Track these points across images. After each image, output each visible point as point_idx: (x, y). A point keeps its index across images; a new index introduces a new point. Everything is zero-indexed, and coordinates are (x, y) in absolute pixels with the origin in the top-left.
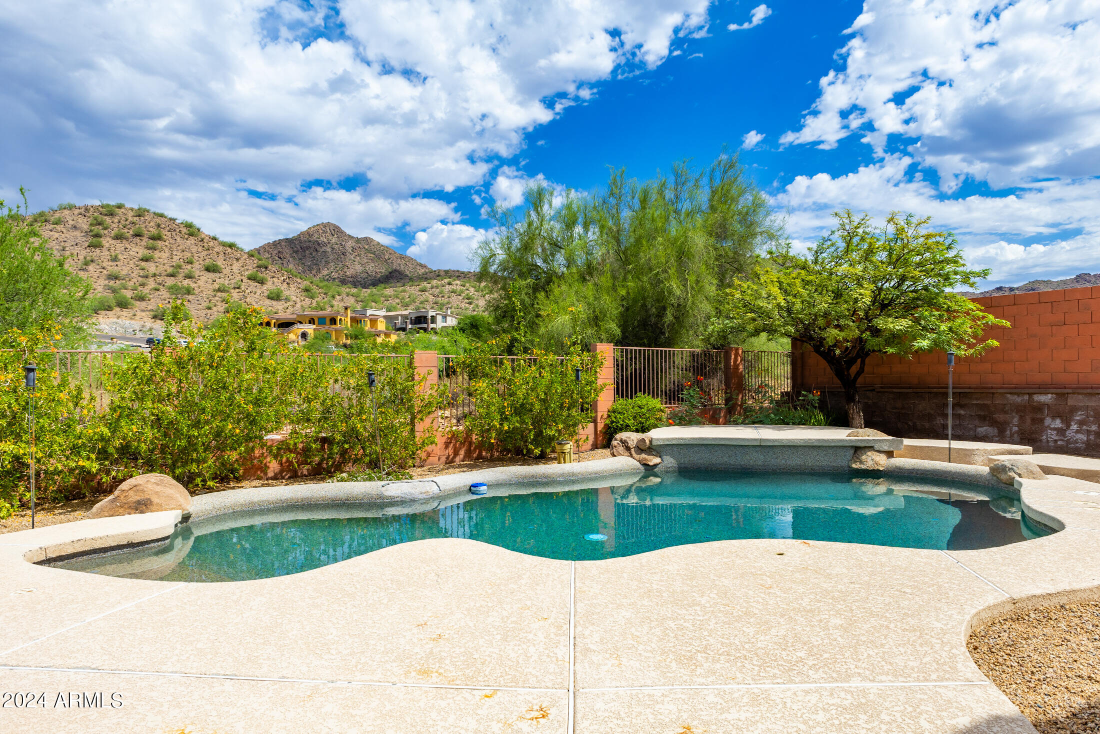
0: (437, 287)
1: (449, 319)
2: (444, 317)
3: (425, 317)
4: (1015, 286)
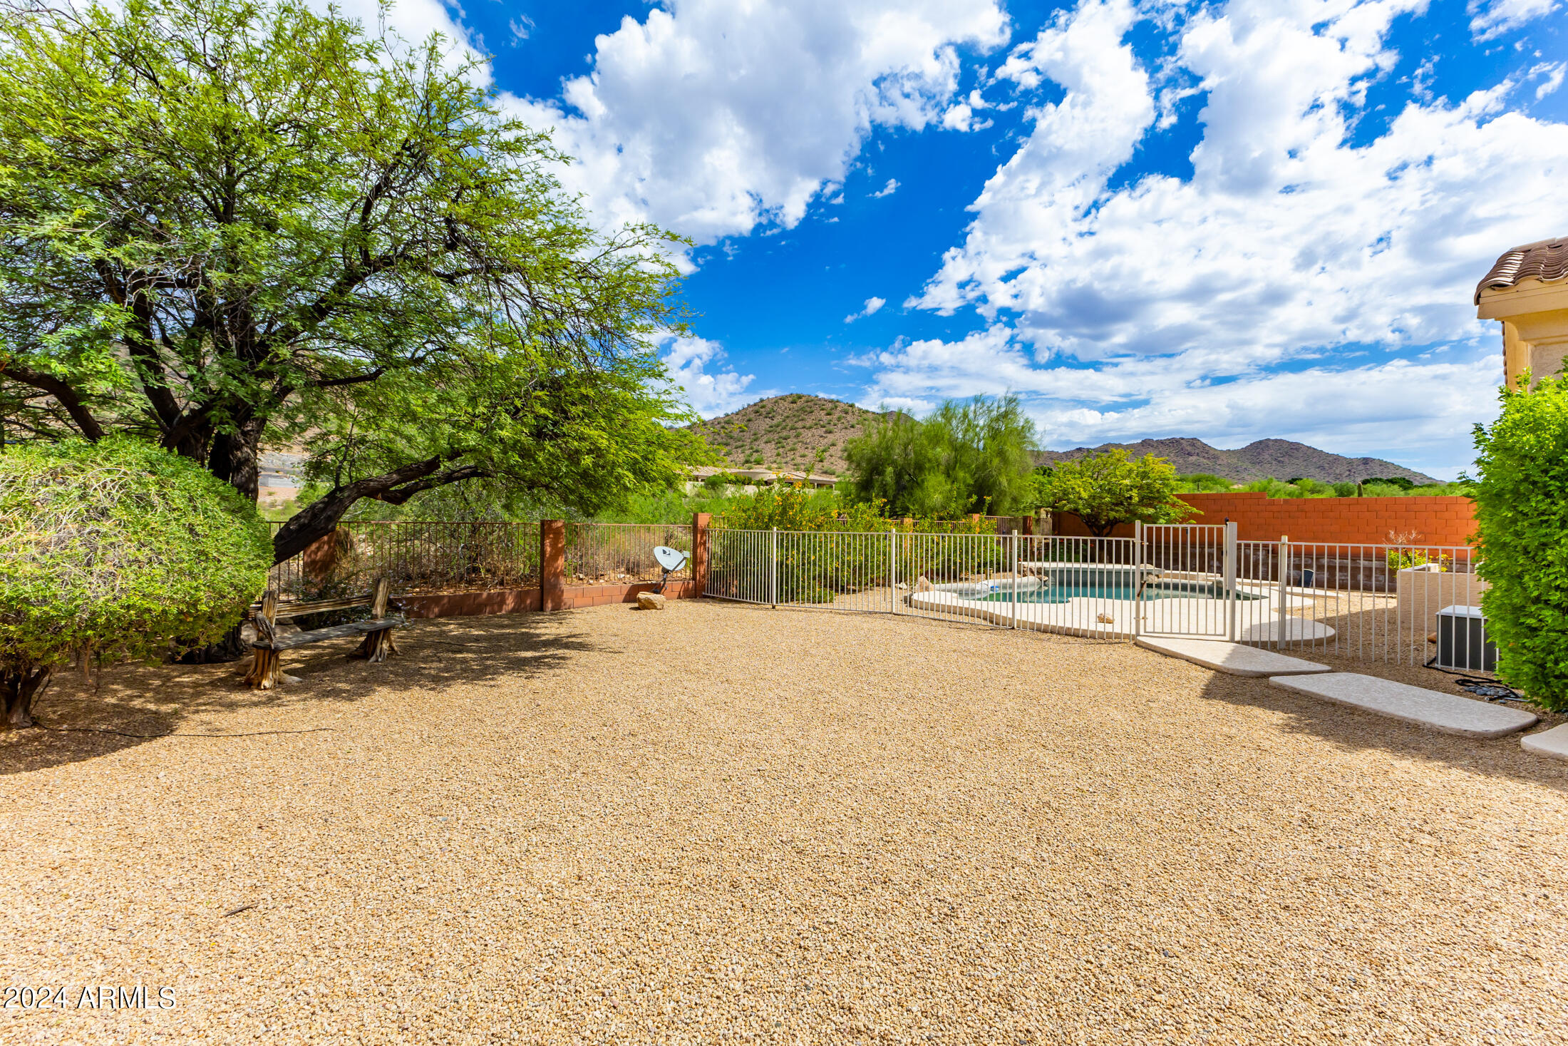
4: (1092, 447)
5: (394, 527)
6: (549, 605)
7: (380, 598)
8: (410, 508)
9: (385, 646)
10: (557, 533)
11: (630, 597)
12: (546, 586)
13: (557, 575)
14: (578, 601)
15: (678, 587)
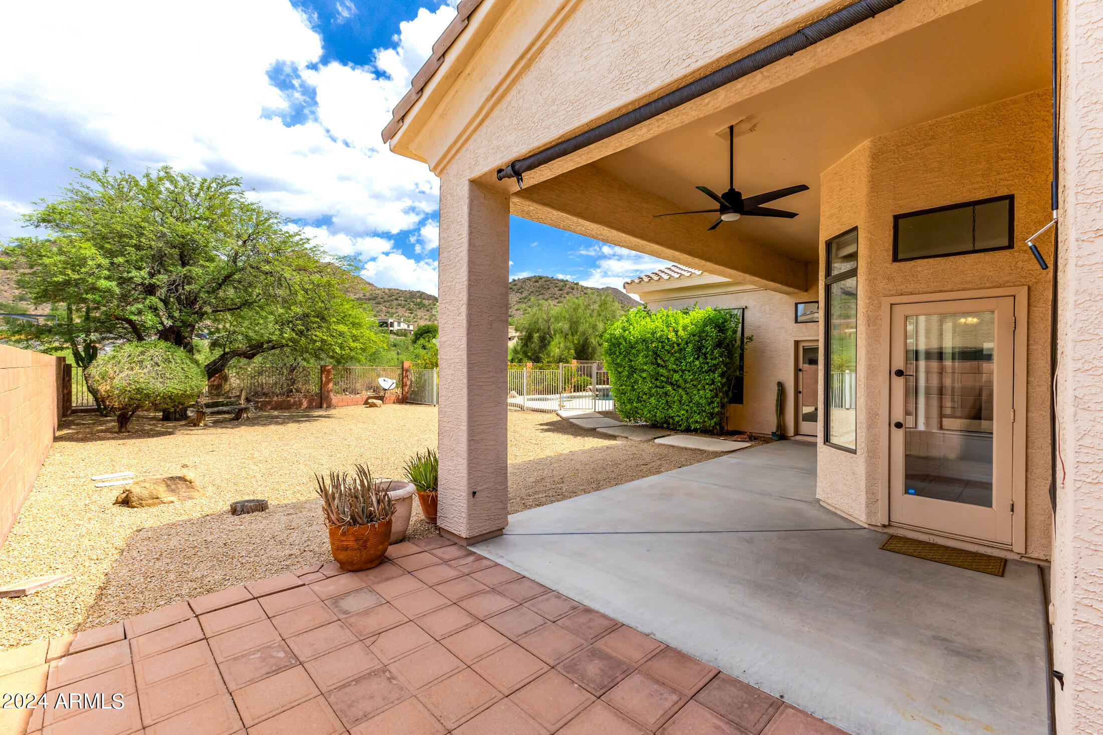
0: (388, 301)
1: (402, 324)
2: (399, 323)
3: (386, 323)
5: (250, 369)
6: (325, 406)
7: (243, 397)
8: (258, 359)
9: (245, 415)
10: (329, 372)
11: (366, 403)
12: (323, 397)
13: (328, 392)
14: (340, 404)
15: (393, 398)
